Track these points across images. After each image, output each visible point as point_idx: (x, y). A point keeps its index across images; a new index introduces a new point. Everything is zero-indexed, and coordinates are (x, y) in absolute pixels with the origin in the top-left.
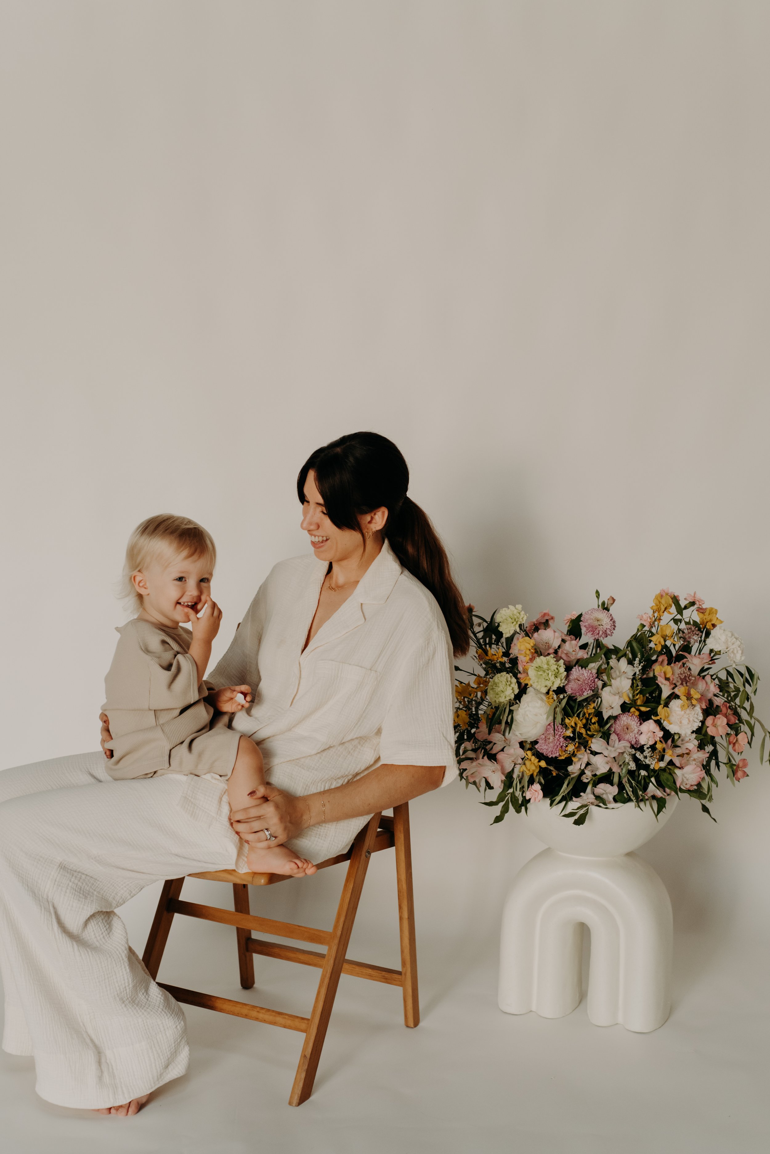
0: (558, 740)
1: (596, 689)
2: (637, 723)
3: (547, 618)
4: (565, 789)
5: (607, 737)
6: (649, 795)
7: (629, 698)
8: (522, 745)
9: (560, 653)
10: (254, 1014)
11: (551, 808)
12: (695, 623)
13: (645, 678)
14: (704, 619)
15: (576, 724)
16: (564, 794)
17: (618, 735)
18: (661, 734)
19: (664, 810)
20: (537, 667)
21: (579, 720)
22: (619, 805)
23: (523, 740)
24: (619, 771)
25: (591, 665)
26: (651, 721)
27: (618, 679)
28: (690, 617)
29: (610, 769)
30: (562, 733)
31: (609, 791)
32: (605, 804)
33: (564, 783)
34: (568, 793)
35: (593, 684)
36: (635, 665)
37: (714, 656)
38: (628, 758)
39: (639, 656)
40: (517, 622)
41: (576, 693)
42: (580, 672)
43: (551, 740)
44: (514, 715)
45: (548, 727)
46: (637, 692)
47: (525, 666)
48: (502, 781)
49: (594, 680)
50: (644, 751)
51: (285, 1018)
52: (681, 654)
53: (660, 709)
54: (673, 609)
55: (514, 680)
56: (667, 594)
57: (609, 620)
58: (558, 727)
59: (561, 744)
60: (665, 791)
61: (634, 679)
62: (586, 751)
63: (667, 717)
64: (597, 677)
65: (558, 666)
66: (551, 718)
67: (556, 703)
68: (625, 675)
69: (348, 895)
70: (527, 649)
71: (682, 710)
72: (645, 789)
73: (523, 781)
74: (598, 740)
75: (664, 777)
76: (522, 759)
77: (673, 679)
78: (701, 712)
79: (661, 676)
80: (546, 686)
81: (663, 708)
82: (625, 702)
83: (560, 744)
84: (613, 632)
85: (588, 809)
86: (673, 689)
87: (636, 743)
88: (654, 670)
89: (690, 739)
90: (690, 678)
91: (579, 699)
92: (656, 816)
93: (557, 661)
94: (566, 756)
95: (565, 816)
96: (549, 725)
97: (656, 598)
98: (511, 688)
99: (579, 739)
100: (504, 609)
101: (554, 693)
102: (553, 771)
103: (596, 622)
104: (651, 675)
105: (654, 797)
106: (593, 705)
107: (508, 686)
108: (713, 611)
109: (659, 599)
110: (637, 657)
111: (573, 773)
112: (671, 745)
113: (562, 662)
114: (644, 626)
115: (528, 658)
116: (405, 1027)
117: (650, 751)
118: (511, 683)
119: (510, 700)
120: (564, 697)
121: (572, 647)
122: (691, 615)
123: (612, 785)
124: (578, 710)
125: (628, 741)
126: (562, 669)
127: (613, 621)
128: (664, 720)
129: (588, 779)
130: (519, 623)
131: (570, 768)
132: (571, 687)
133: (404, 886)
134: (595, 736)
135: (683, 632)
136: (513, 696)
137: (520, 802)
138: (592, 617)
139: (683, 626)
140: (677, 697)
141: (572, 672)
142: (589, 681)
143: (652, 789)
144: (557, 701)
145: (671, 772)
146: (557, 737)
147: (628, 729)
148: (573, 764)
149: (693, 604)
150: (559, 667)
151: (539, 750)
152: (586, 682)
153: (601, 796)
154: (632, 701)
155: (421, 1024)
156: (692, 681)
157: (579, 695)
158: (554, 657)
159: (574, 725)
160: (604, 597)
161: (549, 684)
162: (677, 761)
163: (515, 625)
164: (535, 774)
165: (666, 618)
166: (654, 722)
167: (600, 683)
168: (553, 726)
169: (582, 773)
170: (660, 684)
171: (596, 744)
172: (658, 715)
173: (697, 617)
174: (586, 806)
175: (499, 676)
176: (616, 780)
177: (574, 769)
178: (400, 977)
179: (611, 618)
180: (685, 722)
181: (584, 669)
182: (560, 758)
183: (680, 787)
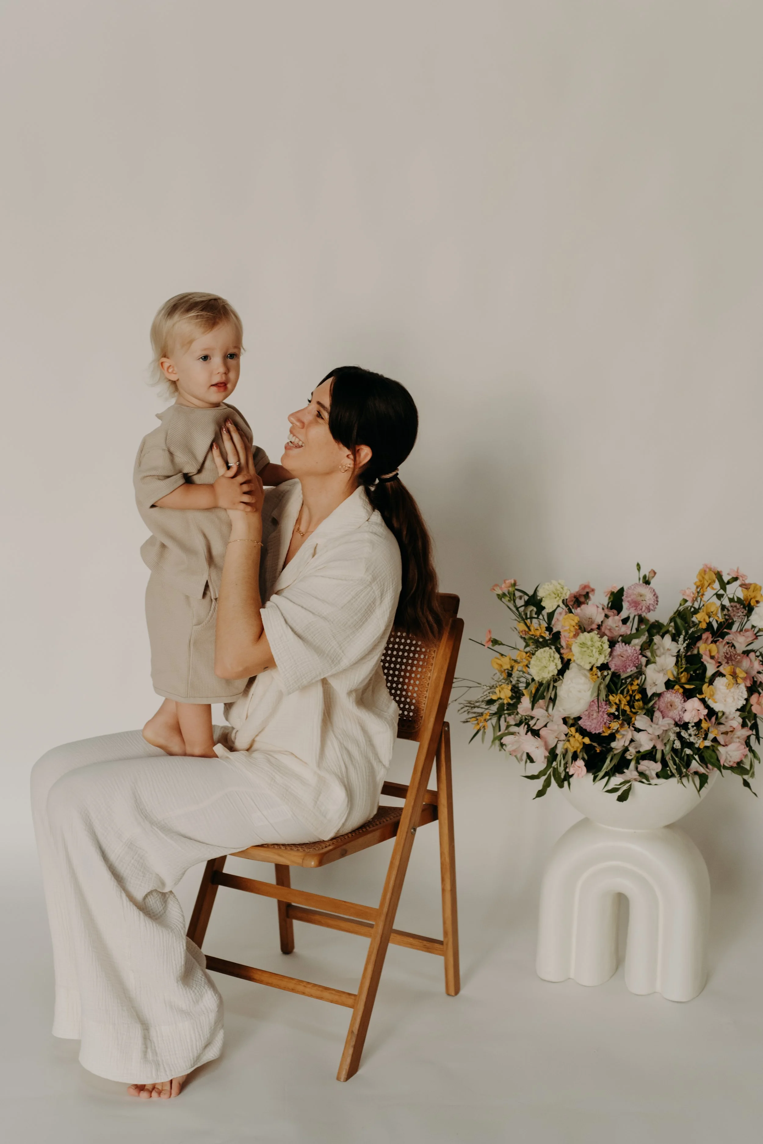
0: (602, 717)
1: (640, 666)
2: (681, 700)
3: (587, 590)
4: (607, 765)
5: (651, 714)
6: (692, 772)
7: (674, 675)
8: (565, 721)
9: (603, 629)
10: (300, 988)
11: (594, 784)
12: (739, 601)
13: (689, 655)
14: (748, 596)
15: (620, 701)
16: (607, 770)
17: (662, 712)
18: (706, 712)
19: (706, 785)
20: (581, 644)
21: (623, 697)
22: (662, 781)
23: (566, 716)
24: (663, 748)
25: (635, 641)
26: (695, 699)
27: (663, 657)
28: (734, 594)
29: (654, 747)
30: (606, 710)
31: (652, 767)
32: (648, 780)
33: (607, 758)
34: (611, 769)
35: (637, 660)
36: (679, 643)
37: (758, 632)
38: (673, 736)
39: (684, 633)
40: (560, 597)
41: (619, 669)
42: (624, 648)
43: (594, 717)
44: (557, 691)
45: (592, 703)
46: (682, 670)
47: (568, 641)
48: (545, 757)
49: (638, 657)
50: (689, 729)
51: (332, 993)
52: (726, 632)
53: (705, 687)
54: (717, 585)
55: (557, 656)
56: (710, 569)
57: (652, 595)
58: (601, 704)
59: (605, 721)
60: (707, 767)
61: (678, 656)
62: (629, 727)
63: (712, 696)
64: (641, 654)
65: (602, 642)
66: (596, 694)
67: (600, 680)
68: (669, 652)
69: (394, 872)
70: (571, 625)
71: (727, 689)
72: (688, 765)
73: (566, 757)
74: (642, 717)
75: (707, 754)
76: (566, 735)
77: (718, 657)
78: (746, 690)
79: (706, 655)
80: (590, 663)
81: (708, 686)
82: (669, 680)
83: (603, 721)
84: (656, 608)
85: (631, 785)
86: (718, 667)
87: (679, 720)
88: (698, 648)
89: (734, 717)
90: (736, 656)
91: (623, 676)
92: (699, 791)
93: (601, 637)
94: (609, 732)
95: (608, 791)
96: (593, 701)
97: (700, 574)
98: (555, 664)
99: (623, 715)
100: (546, 584)
101: (598, 670)
102: (596, 747)
103: (640, 597)
104: (695, 652)
105: (696, 773)
106: (636, 682)
107: (552, 662)
108: (757, 588)
109: (703, 575)
110: (681, 634)
111: (617, 749)
112: (715, 722)
113: (605, 638)
114: (686, 601)
115: (572, 634)
116: (445, 995)
117: (695, 730)
118: (554, 658)
119: (553, 676)
120: (608, 674)
121: (614, 622)
122: (734, 590)
123: (656, 762)
124: (621, 687)
125: (671, 718)
126: (606, 646)
127: (656, 596)
128: (709, 699)
129: (631, 756)
130: (562, 598)
131: (613, 745)
132: (615, 663)
133: (447, 860)
134: (638, 713)
135: (728, 610)
136: (556, 672)
137: (562, 777)
138: (635, 592)
139: (726, 602)
140: (723, 675)
141: (615, 648)
142: (633, 658)
143: (695, 765)
144: (601, 678)
145: (715, 749)
146: (601, 713)
147: (671, 706)
148: (617, 740)
149: (735, 579)
150: (603, 644)
151: (582, 726)
152: (630, 659)
153: (644, 772)
154: (676, 678)
155: (462, 992)
156: (737, 660)
157: (623, 672)
158: (598, 634)
159: (617, 702)
160: (645, 571)
161: (593, 660)
162: (721, 739)
163: (559, 600)
164: (579, 750)
165: (709, 593)
166: (698, 700)
167: (644, 660)
168: (597, 703)
169: (626, 750)
170: (705, 663)
171: (641, 721)
172: (703, 694)
173: (740, 594)
174: (628, 782)
175: (542, 652)
176: (659, 756)
177: (617, 745)
178: (441, 946)
179: (654, 593)
180: (730, 700)
181: (627, 645)
182: (603, 734)
183: (723, 764)
